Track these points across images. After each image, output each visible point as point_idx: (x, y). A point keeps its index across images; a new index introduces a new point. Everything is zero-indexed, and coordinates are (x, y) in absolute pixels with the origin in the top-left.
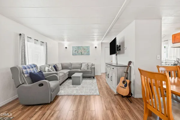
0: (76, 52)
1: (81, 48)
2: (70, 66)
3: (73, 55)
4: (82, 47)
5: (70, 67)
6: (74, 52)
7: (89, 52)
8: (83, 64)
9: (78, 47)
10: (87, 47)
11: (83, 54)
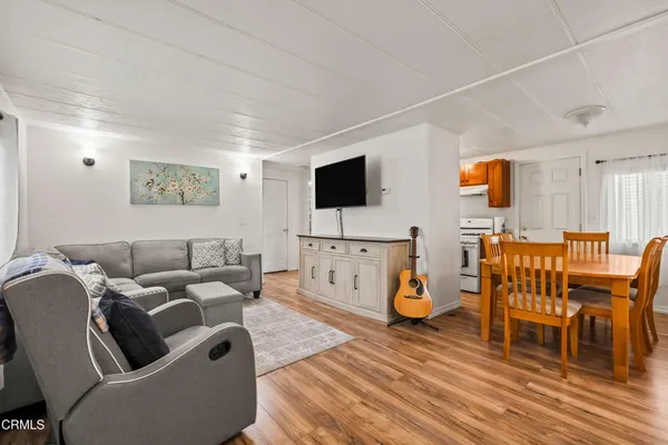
0: (155, 189)
1: (180, 173)
2: (125, 261)
3: (132, 203)
4: (182, 167)
5: (127, 266)
6: (142, 189)
7: (216, 191)
8: (195, 245)
9: (166, 167)
10: (209, 171)
11: (191, 203)
